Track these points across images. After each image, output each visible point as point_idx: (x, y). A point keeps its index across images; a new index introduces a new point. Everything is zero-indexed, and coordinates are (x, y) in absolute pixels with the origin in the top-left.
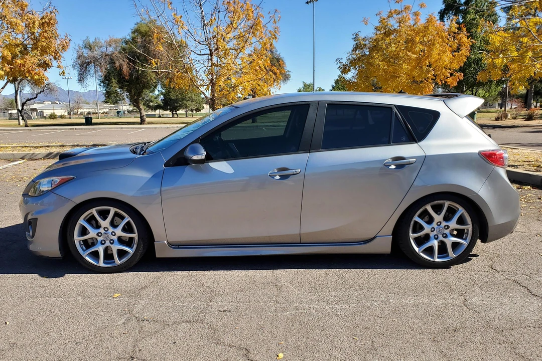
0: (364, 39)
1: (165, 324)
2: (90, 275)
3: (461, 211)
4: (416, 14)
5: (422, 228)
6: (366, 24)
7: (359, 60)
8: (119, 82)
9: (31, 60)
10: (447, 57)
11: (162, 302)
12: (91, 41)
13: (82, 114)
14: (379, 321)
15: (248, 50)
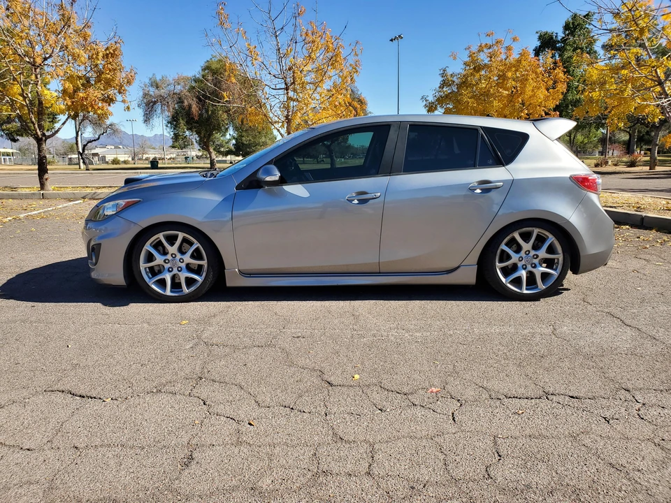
0: (452, 75)
1: (235, 348)
2: (155, 305)
3: (551, 239)
4: (509, 49)
5: (509, 257)
6: (455, 59)
7: (447, 97)
8: (187, 123)
9: (95, 93)
10: (542, 93)
11: (232, 329)
12: (158, 79)
13: (147, 159)
14: (461, 348)
15: (327, 85)
